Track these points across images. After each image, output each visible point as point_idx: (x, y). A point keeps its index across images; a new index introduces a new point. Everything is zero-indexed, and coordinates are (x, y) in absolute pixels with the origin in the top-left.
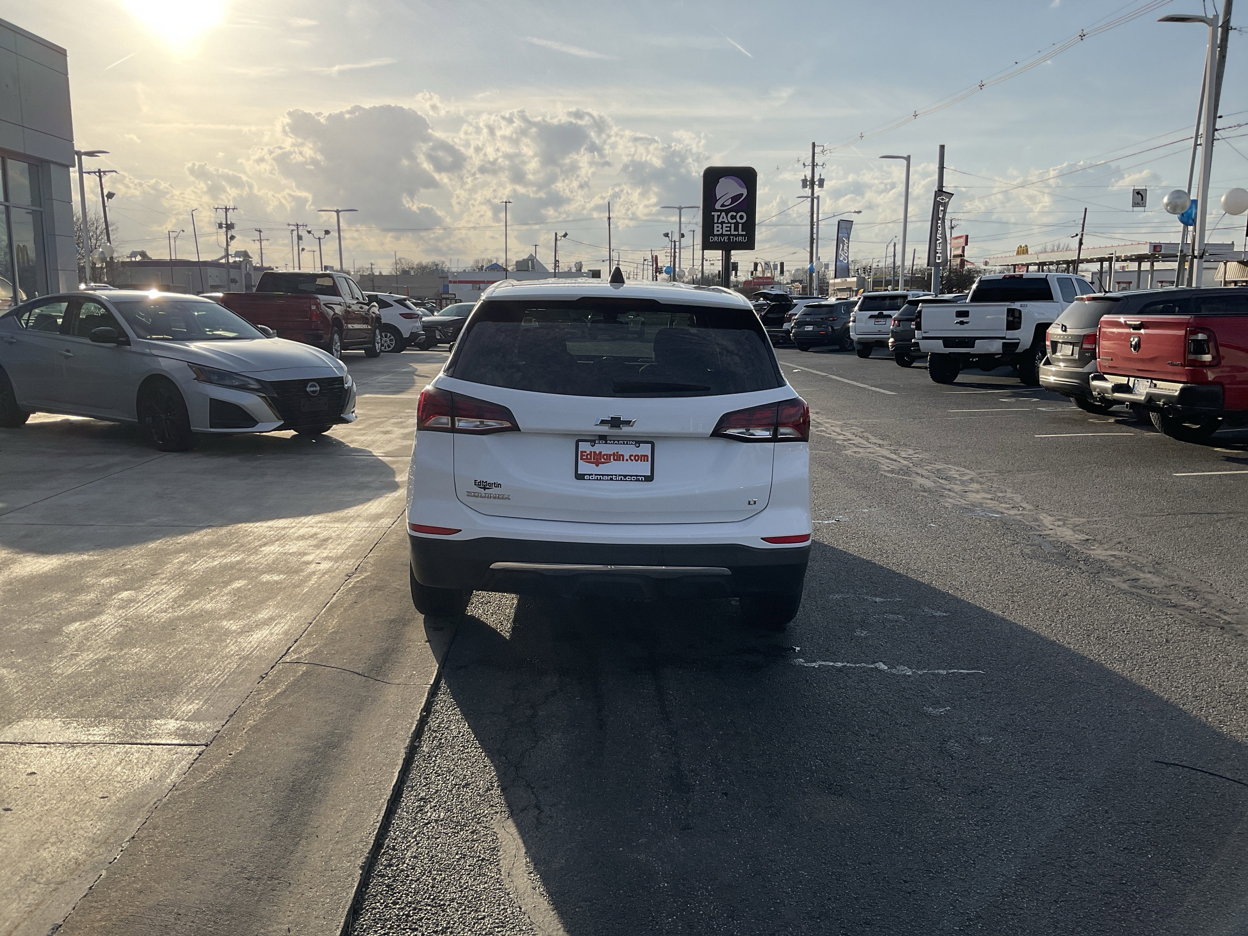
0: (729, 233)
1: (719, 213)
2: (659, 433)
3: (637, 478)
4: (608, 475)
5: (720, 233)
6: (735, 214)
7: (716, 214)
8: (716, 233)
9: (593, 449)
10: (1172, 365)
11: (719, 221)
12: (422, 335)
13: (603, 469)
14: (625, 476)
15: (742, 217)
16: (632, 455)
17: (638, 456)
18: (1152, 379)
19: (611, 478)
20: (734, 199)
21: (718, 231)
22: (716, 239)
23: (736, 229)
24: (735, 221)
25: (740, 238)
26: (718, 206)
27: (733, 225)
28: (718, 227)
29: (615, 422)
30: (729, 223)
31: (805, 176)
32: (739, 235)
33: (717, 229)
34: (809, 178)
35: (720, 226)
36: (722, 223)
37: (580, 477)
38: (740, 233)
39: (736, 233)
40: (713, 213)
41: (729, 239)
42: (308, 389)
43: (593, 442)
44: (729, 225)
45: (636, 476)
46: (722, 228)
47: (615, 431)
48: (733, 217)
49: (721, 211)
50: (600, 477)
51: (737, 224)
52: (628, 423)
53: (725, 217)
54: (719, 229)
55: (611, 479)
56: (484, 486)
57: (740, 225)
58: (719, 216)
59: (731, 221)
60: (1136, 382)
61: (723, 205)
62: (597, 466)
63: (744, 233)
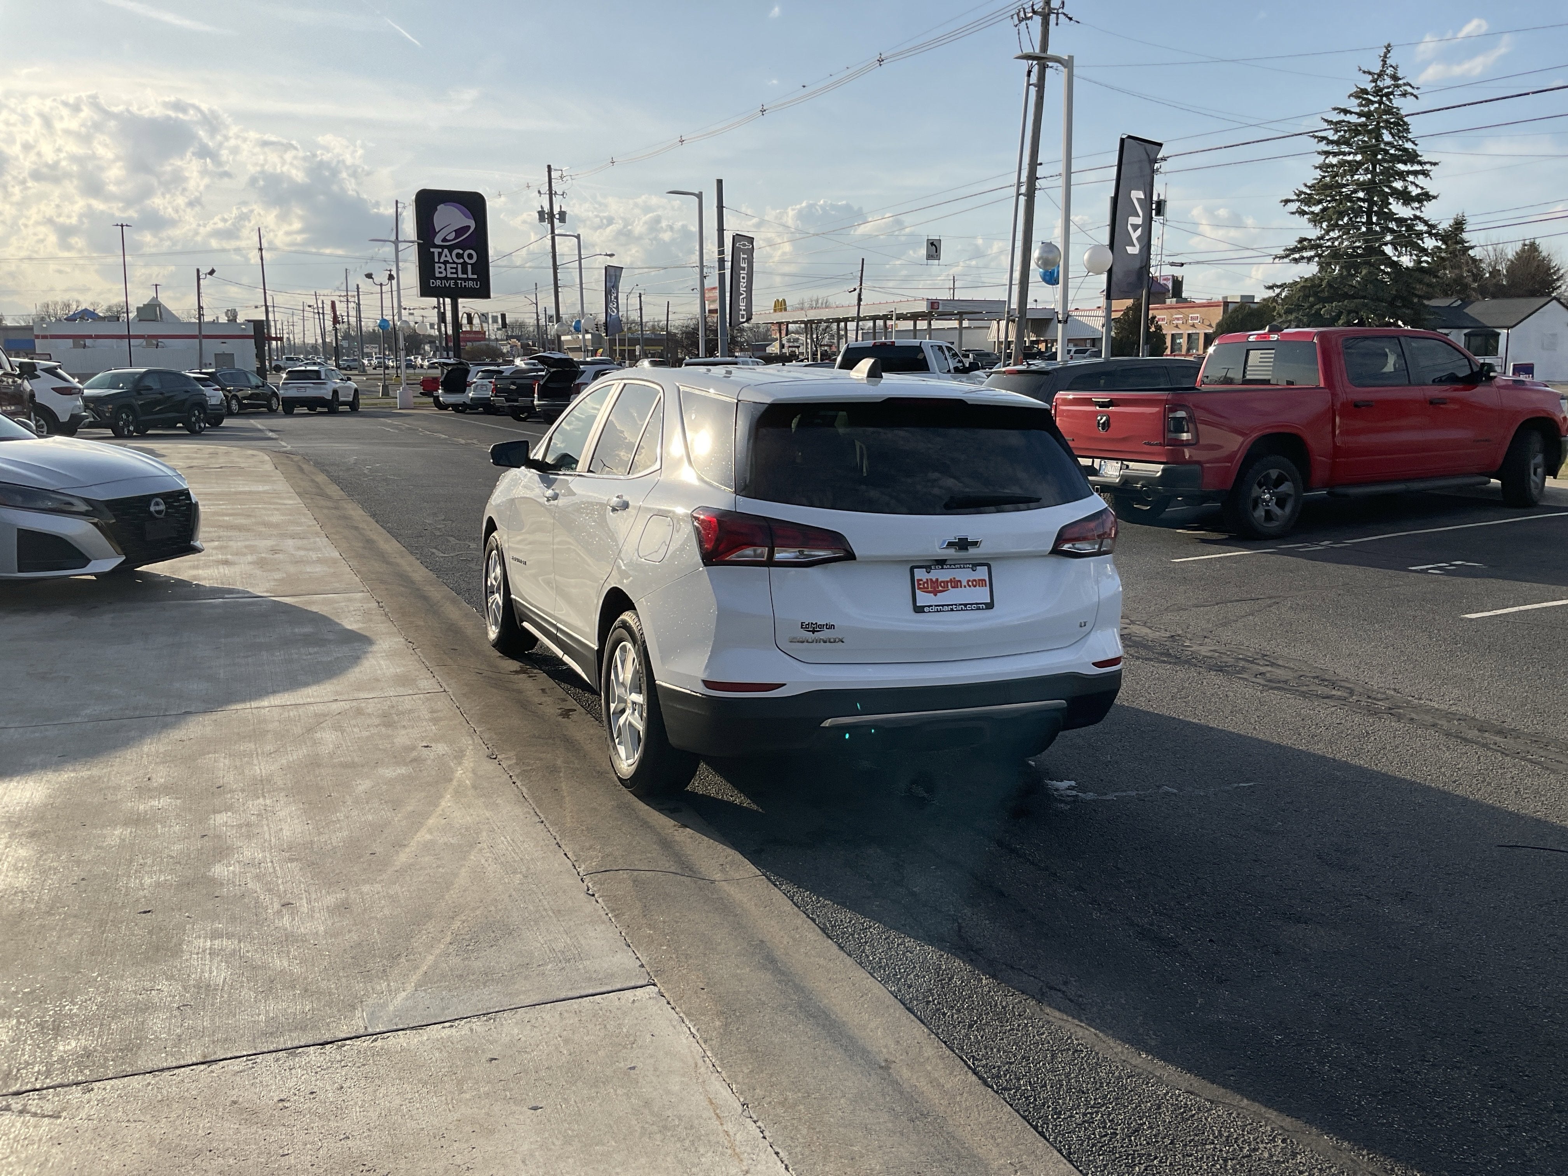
0: (455, 276)
1: (440, 250)
2: (996, 554)
3: (978, 607)
4: (948, 605)
5: (443, 275)
6: (461, 252)
7: (436, 251)
8: (437, 275)
9: (929, 576)
10: (1149, 444)
11: (442, 260)
12: (87, 417)
13: (943, 598)
14: (965, 605)
15: (470, 256)
16: (969, 581)
17: (975, 580)
18: (1122, 460)
19: (951, 608)
20: (459, 232)
21: (440, 273)
22: (438, 282)
23: (465, 271)
24: (462, 261)
25: (471, 284)
26: (438, 241)
27: (460, 266)
28: (440, 268)
29: (963, 544)
30: (454, 263)
31: (542, 207)
32: (468, 279)
33: (439, 270)
34: (547, 209)
35: (443, 266)
36: (445, 263)
37: (919, 610)
38: (470, 276)
39: (465, 276)
40: (432, 250)
41: (456, 284)
42: (152, 509)
43: (928, 568)
44: (455, 266)
45: (977, 604)
46: (446, 269)
47: (962, 554)
48: (459, 256)
49: (442, 247)
50: (940, 608)
51: (464, 265)
52: (975, 544)
53: (448, 255)
54: (442, 270)
55: (952, 610)
56: (813, 628)
57: (469, 267)
58: (440, 254)
59: (456, 260)
60: (1103, 463)
61: (444, 240)
62: (936, 595)
63: (475, 277)
